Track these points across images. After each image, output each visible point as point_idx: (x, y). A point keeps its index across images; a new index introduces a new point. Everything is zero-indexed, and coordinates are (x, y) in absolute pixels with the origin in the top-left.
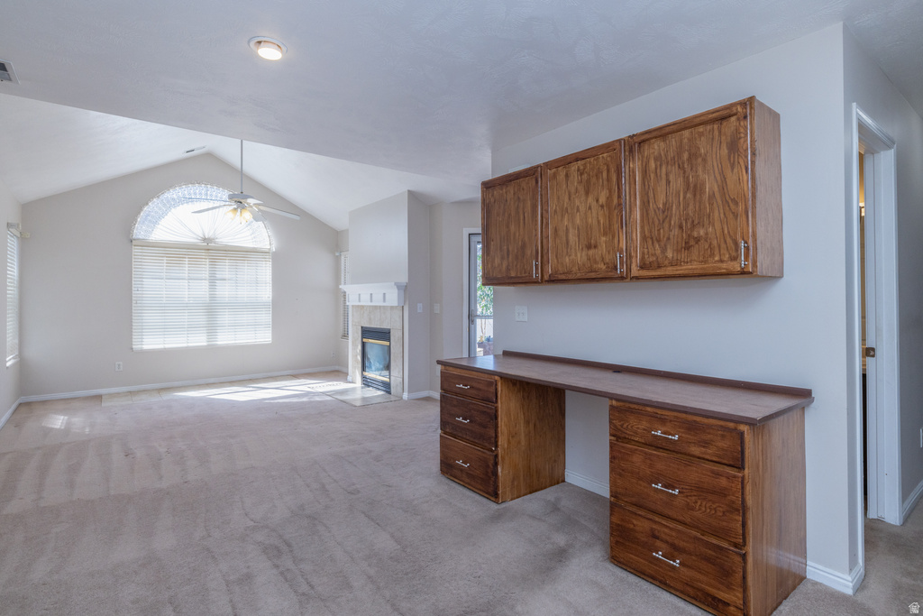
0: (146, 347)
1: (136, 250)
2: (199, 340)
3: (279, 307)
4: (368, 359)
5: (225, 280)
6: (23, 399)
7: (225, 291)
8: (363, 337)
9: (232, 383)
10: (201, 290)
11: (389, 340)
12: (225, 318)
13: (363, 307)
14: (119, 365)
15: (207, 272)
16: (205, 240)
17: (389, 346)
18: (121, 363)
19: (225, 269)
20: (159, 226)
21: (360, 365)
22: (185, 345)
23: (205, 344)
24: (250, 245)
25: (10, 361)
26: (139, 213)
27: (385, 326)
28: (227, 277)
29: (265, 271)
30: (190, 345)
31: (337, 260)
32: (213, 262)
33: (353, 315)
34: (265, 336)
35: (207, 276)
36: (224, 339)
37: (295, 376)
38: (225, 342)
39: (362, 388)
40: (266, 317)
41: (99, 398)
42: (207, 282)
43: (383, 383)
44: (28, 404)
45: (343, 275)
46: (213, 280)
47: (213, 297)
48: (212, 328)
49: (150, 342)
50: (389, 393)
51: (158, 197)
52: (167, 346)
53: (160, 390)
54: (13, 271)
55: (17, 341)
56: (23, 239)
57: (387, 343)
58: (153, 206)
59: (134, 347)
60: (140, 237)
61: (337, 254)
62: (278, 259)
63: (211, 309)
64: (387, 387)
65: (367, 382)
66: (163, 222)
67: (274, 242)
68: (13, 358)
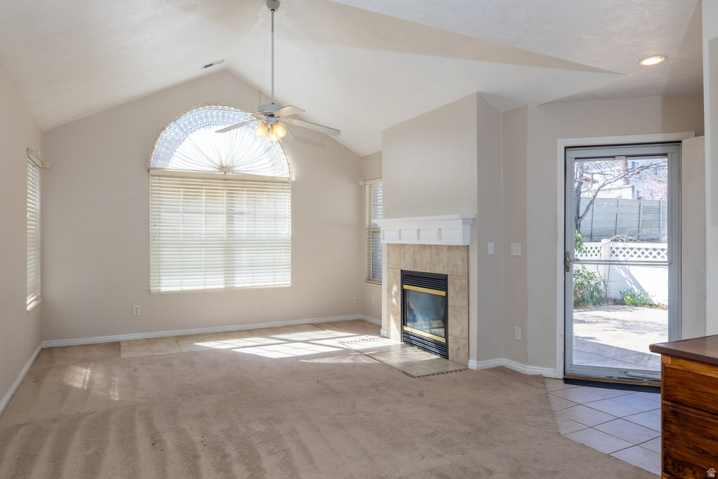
0: (164, 289)
1: (153, 181)
2: (216, 282)
3: (299, 244)
4: (411, 310)
5: (242, 213)
6: (45, 344)
7: (243, 227)
8: (403, 283)
9: (251, 332)
10: (219, 225)
11: (445, 289)
12: (243, 257)
13: (403, 246)
14: (137, 309)
15: (225, 205)
16: (222, 168)
17: (446, 298)
18: (138, 306)
19: (243, 202)
20: (176, 154)
21: (399, 318)
22: (202, 287)
23: (222, 286)
24: (268, 173)
25: (31, 303)
26: (157, 139)
27: (439, 270)
28: (245, 210)
29: (284, 204)
30: (208, 287)
31: (361, 190)
32: (231, 194)
33: (389, 256)
34: (283, 279)
35: (225, 209)
36: (243, 281)
37: (318, 326)
38: (243, 285)
39: (403, 347)
40: (285, 257)
41: (117, 345)
42: (224, 216)
43: (437, 343)
44: (49, 350)
45: (367, 208)
46: (230, 215)
47: (230, 234)
48: (229, 269)
49: (168, 283)
50: (446, 356)
51: (175, 121)
52: (185, 288)
53: (179, 338)
54: (33, 203)
55: (39, 281)
56: (44, 170)
57: (443, 293)
58: (170, 133)
59: (151, 288)
60: (158, 166)
61: (361, 183)
62: (298, 191)
63: (229, 246)
64: (443, 349)
65: (408, 339)
66: (181, 149)
67: (293, 170)
68: (34, 300)
